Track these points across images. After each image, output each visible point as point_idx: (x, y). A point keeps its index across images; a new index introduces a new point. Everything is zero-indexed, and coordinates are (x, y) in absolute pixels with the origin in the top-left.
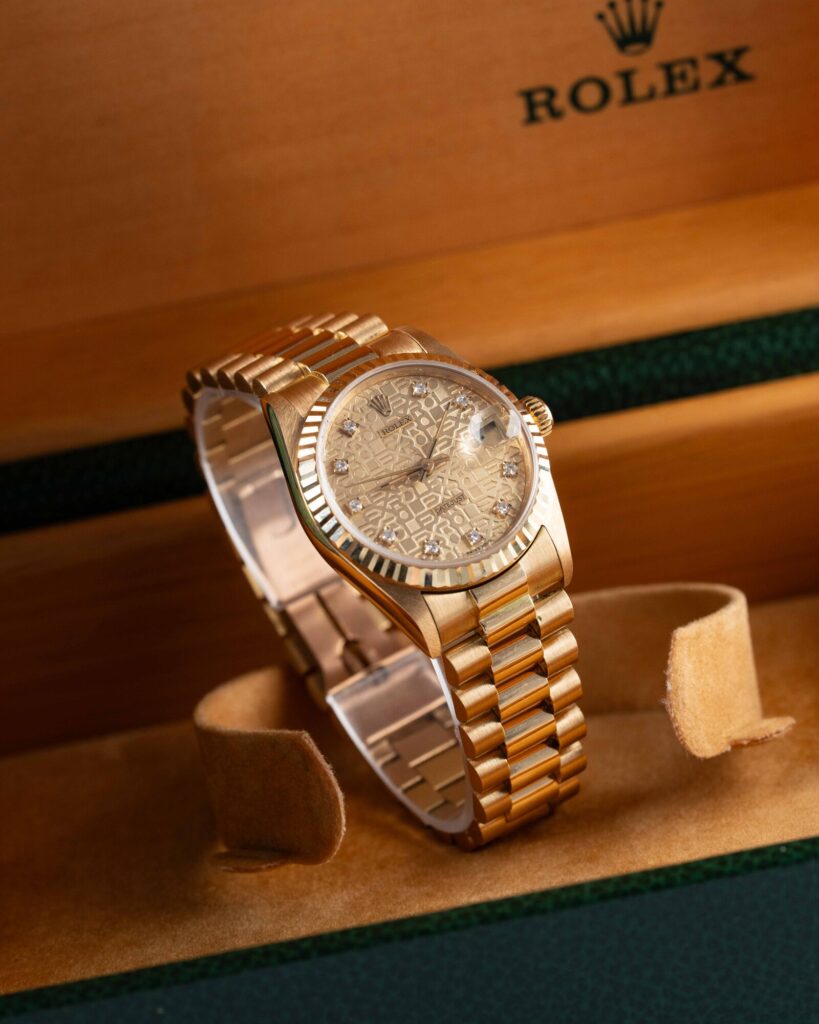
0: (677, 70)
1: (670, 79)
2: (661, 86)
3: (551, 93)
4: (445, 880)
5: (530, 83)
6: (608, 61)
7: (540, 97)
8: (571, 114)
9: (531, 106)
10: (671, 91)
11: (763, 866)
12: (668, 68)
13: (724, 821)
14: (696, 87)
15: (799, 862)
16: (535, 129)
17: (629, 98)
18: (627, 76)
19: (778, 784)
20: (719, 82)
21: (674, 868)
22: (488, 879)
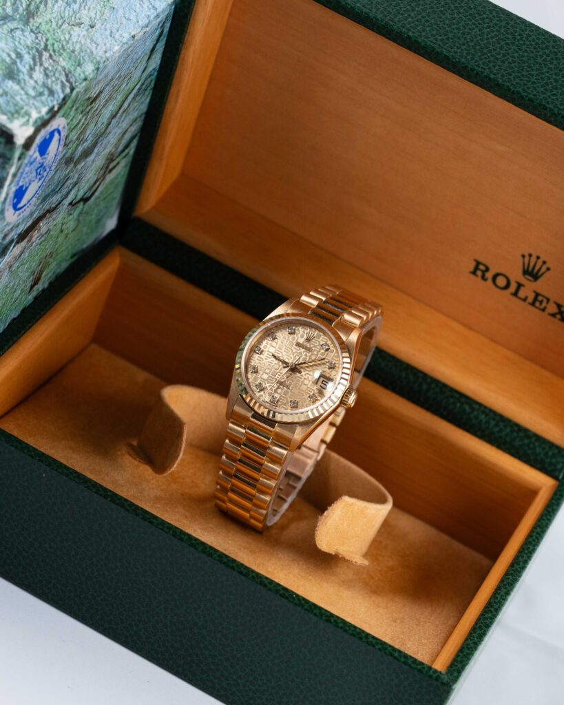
0: (540, 298)
1: (535, 299)
2: (530, 299)
3: (487, 269)
4: (197, 517)
5: (481, 259)
6: (516, 275)
7: (482, 267)
8: (490, 282)
9: (476, 268)
10: (533, 304)
11: (283, 596)
12: (537, 295)
13: (310, 577)
14: (543, 310)
15: (295, 604)
16: (473, 277)
17: (515, 294)
18: (520, 285)
19: (343, 582)
20: (553, 315)
21: (253, 571)
22: (212, 528)
